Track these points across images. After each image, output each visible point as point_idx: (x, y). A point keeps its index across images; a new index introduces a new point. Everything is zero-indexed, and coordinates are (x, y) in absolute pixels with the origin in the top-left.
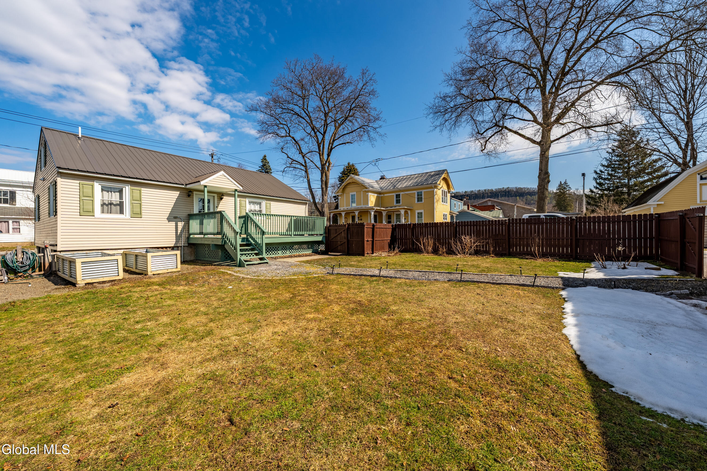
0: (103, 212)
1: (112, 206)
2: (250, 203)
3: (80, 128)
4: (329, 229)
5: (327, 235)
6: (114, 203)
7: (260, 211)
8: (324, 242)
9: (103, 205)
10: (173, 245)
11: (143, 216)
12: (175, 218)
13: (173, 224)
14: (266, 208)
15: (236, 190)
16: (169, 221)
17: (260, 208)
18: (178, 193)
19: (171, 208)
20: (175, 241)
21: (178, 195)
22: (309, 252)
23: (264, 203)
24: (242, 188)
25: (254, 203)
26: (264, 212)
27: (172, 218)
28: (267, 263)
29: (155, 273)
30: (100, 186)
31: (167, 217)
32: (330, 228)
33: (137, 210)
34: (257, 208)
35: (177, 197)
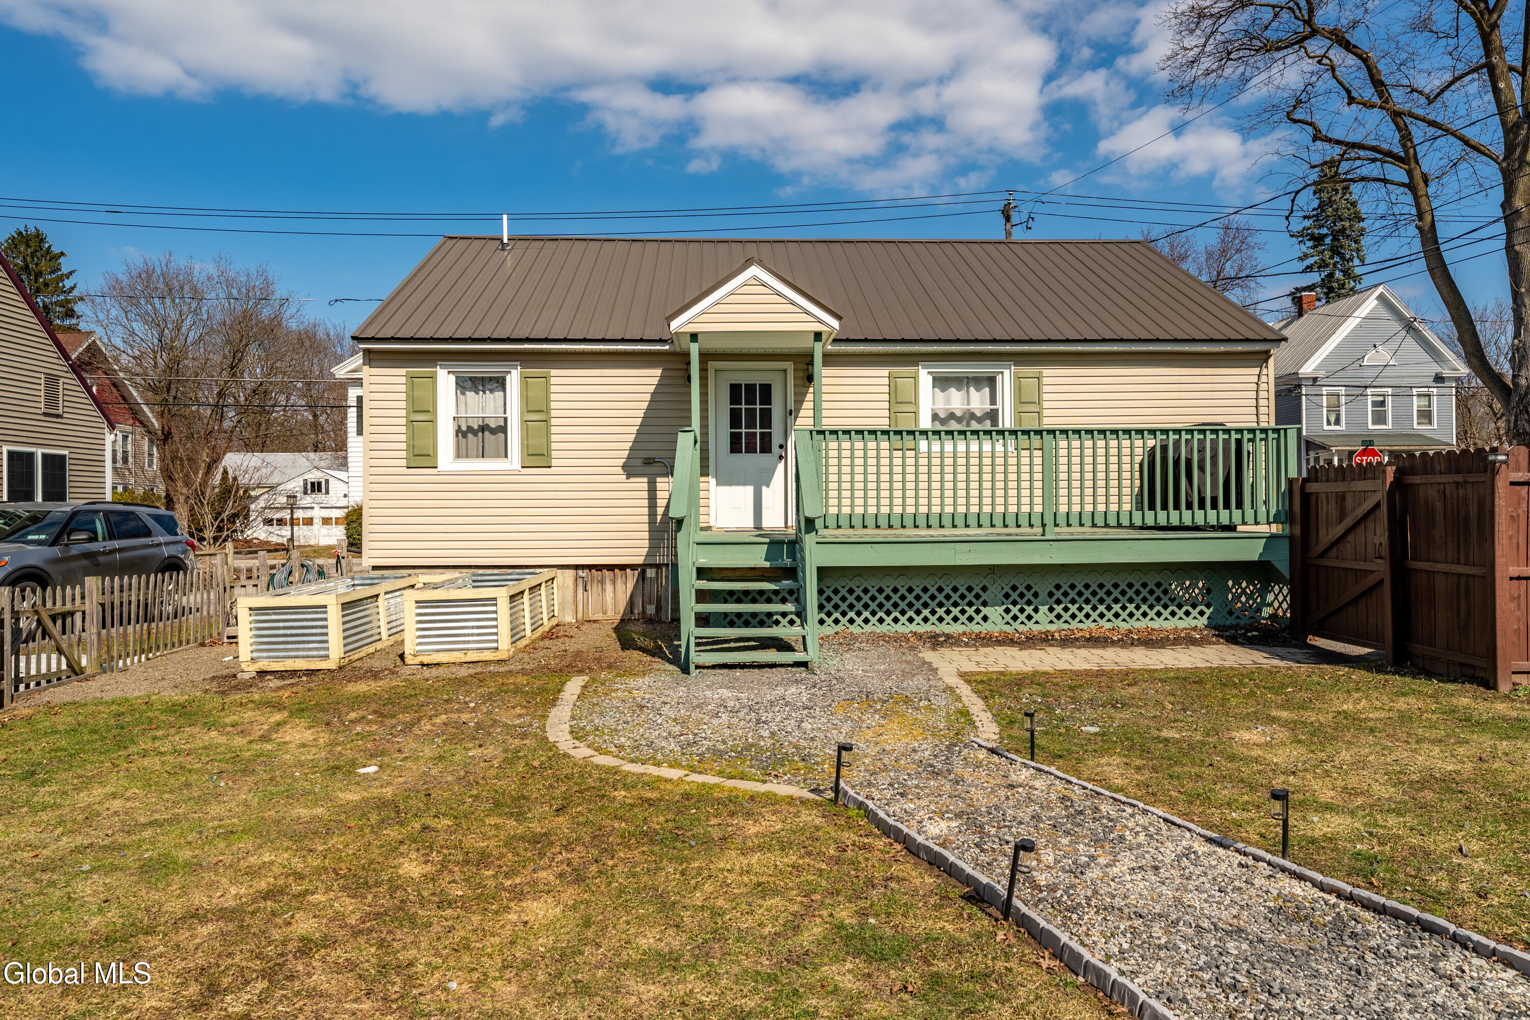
0: (458, 455)
1: (487, 433)
2: (941, 382)
3: (505, 217)
4: (1306, 497)
5: (1297, 531)
6: (493, 425)
7: (993, 415)
8: (1283, 567)
9: (462, 433)
10: (640, 560)
11: (554, 462)
12: (649, 462)
13: (642, 483)
14: (1020, 399)
15: (818, 336)
16: (629, 476)
17: (993, 401)
18: (658, 372)
19: (634, 430)
20: (646, 543)
21: (656, 381)
22: (1189, 622)
23: (1006, 377)
24: (835, 324)
25: (959, 382)
26: (1007, 421)
27: (639, 462)
28: (804, 664)
29: (426, 660)
30: (452, 378)
31: (621, 462)
32: (1313, 487)
33: (537, 443)
34: (978, 401)
35: (652, 389)
